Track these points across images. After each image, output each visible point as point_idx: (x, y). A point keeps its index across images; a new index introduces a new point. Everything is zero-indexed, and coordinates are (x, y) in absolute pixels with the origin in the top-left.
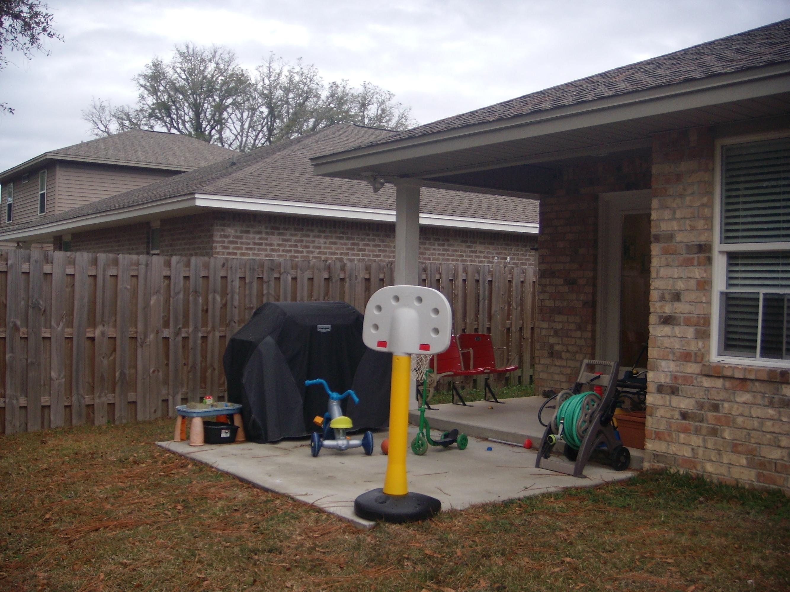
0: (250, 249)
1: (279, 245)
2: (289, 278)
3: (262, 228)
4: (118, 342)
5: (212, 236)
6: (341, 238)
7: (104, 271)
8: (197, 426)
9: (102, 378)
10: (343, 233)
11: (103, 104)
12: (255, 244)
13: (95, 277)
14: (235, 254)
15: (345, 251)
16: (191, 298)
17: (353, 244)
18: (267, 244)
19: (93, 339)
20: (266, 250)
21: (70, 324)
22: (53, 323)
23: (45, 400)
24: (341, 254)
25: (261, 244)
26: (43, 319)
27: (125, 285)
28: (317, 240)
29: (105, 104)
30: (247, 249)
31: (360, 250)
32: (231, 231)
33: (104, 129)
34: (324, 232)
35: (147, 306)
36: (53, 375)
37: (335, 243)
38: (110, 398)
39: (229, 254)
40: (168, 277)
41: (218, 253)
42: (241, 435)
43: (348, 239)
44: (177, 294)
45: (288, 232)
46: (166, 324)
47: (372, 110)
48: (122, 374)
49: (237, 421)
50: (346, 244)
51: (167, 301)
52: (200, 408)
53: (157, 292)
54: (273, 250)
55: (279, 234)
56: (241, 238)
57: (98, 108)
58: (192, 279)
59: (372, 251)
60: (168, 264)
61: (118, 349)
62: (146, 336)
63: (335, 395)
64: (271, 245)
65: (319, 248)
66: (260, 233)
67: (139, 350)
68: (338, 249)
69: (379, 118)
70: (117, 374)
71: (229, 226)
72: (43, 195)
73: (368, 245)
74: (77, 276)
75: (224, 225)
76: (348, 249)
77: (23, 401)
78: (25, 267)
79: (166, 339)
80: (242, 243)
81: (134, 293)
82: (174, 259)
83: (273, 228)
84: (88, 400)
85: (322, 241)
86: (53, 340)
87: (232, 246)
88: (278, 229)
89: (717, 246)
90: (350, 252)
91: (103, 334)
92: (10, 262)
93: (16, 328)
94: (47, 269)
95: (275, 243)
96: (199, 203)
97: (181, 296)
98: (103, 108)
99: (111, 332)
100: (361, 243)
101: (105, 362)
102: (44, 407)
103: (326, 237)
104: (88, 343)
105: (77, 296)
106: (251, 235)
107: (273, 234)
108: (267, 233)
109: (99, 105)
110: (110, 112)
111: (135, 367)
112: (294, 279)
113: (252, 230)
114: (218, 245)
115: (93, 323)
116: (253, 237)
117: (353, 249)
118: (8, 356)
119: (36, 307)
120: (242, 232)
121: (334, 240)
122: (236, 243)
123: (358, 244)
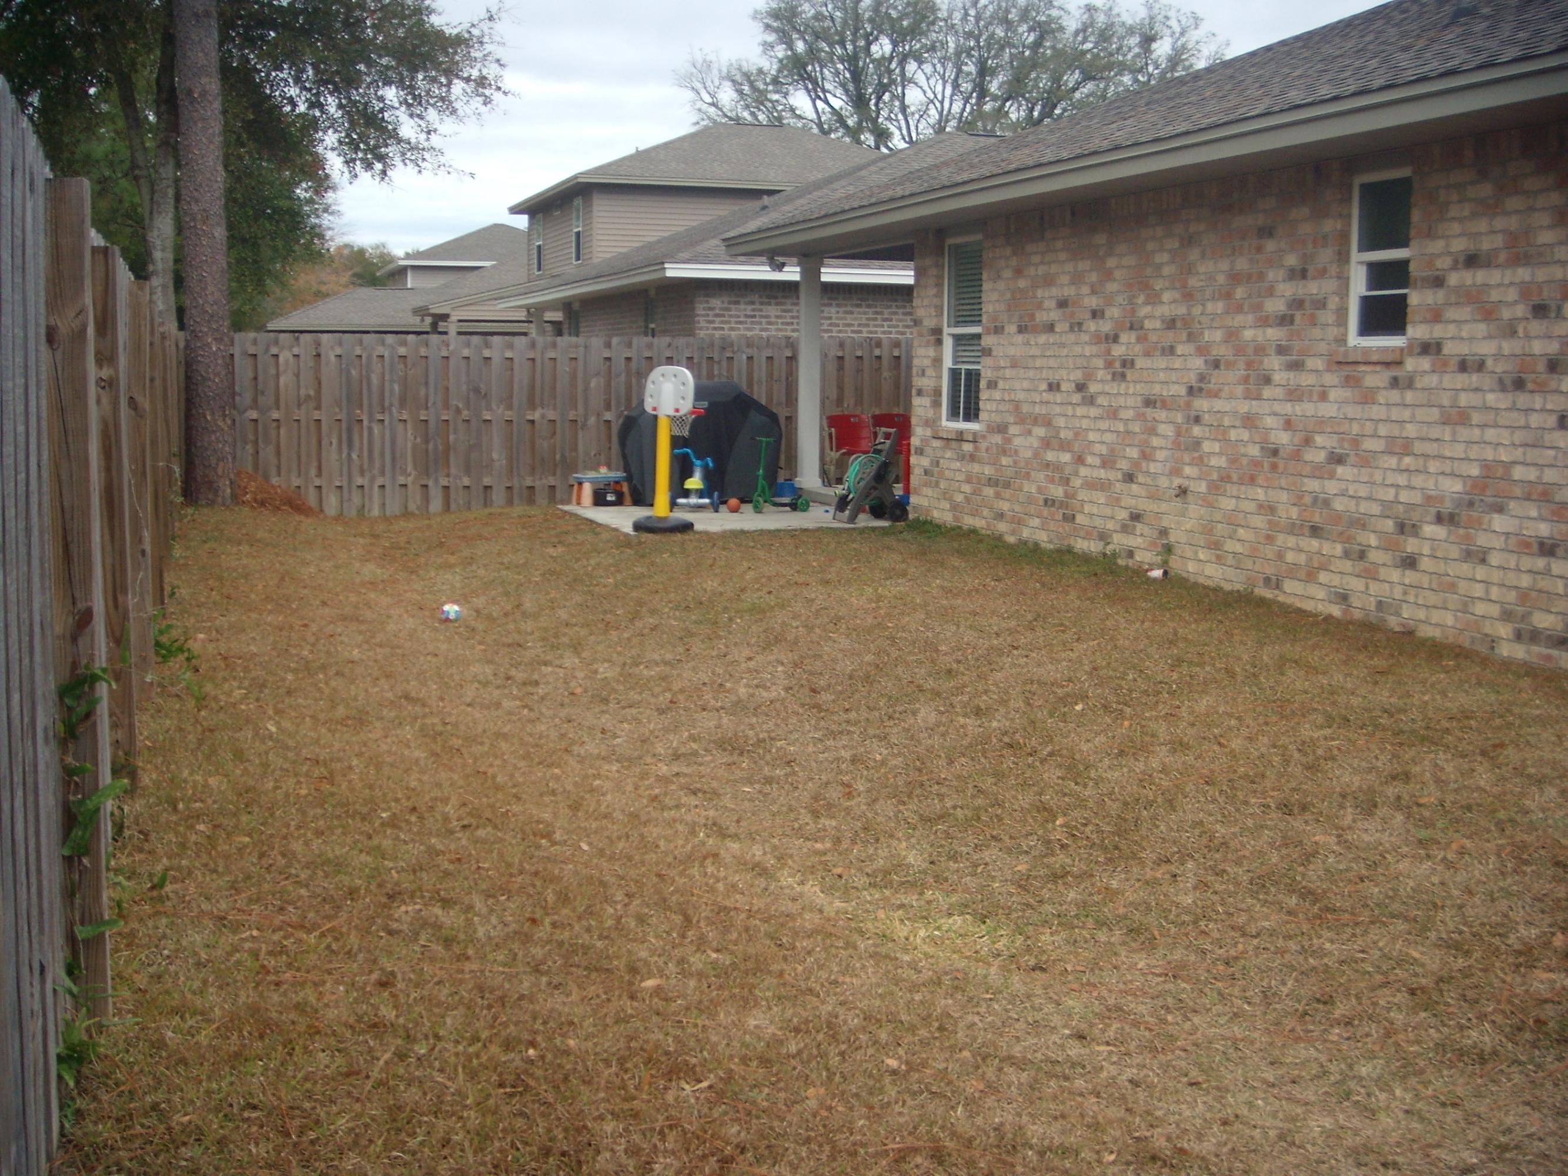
0: (741, 323)
1: (777, 317)
2: (744, 357)
3: (756, 298)
4: (558, 424)
5: (693, 309)
6: (859, 306)
7: (543, 353)
8: (587, 490)
9: (543, 459)
10: (861, 300)
11: (708, 58)
12: (746, 316)
13: (533, 360)
14: (723, 329)
15: (864, 322)
16: (634, 380)
17: (877, 313)
18: (761, 317)
19: (532, 422)
20: (760, 323)
21: (510, 407)
22: (494, 406)
23: (487, 481)
24: (859, 325)
25: (754, 316)
26: (483, 404)
27: (564, 367)
28: (826, 309)
29: (712, 57)
30: (737, 323)
31: (885, 320)
32: (716, 302)
33: (709, 100)
34: (836, 299)
35: (586, 389)
36: (495, 456)
37: (852, 313)
38: (551, 481)
39: (715, 329)
40: (609, 359)
41: (701, 329)
42: (628, 498)
43: (868, 306)
44: (618, 375)
45: (789, 301)
46: (608, 407)
47: (1162, 49)
48: (563, 456)
49: (625, 488)
50: (865, 313)
51: (608, 384)
52: (592, 475)
53: (598, 374)
54: (769, 323)
55: (777, 304)
56: (729, 310)
57: (699, 66)
58: (634, 360)
59: (901, 320)
60: (608, 345)
61: (558, 431)
62: (586, 419)
63: (698, 462)
64: (767, 317)
65: (830, 318)
66: (753, 303)
67: (580, 434)
68: (855, 319)
69: (1175, 61)
70: (558, 457)
71: (713, 296)
72: (578, 234)
73: (895, 313)
74: (516, 360)
75: (707, 296)
76: (868, 319)
77: (466, 481)
78: (466, 352)
79: (608, 422)
80: (731, 316)
81: (574, 376)
82: (615, 340)
83: (768, 297)
84: (529, 482)
85: (833, 310)
86: (494, 423)
87: (718, 319)
88: (776, 298)
89: (946, 330)
90: (871, 323)
91: (543, 416)
92: (451, 348)
93: (458, 411)
94: (487, 353)
95: (772, 314)
96: (670, 273)
97: (623, 377)
98: (708, 65)
99: (551, 415)
100: (886, 311)
101: (545, 444)
102: (486, 487)
103: (838, 305)
104: (528, 427)
105: (516, 380)
106: (742, 307)
107: (769, 304)
108: (762, 304)
109: (700, 61)
110: (720, 71)
111: (576, 450)
112: (750, 358)
113: (742, 300)
114: (701, 319)
115: (532, 405)
116: (746, 309)
117: (875, 319)
118: (452, 437)
119: (477, 390)
120: (730, 303)
121: (849, 309)
122: (723, 316)
123: (882, 313)
